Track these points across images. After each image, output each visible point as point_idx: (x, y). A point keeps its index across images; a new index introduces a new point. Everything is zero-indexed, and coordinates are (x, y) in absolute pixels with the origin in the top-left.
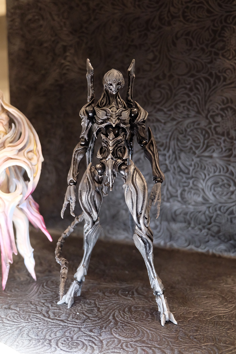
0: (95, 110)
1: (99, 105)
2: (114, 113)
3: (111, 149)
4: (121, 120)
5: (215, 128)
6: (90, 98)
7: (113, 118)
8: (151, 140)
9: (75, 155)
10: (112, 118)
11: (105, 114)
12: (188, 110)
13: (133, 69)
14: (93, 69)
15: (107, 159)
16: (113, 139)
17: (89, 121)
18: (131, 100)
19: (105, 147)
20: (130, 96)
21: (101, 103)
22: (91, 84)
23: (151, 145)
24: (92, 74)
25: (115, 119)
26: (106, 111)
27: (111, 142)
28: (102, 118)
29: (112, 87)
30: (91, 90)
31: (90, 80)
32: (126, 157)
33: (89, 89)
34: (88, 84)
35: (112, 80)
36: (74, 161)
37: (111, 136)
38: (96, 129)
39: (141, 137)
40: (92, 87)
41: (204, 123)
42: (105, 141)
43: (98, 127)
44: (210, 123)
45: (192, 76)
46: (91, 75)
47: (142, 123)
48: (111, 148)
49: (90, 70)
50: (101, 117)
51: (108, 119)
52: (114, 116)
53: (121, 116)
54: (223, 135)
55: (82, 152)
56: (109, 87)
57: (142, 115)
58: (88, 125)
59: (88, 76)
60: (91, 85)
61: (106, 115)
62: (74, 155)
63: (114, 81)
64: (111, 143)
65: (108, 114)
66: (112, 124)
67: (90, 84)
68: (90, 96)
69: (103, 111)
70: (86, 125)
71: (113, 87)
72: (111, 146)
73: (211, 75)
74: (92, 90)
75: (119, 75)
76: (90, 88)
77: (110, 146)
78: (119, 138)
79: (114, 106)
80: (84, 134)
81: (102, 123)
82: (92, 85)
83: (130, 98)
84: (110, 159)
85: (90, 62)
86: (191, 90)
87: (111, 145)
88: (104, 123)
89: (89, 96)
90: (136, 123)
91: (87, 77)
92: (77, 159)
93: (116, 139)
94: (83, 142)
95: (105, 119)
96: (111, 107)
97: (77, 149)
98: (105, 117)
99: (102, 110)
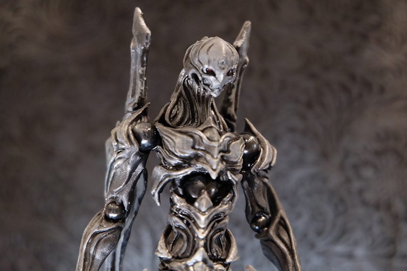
0: (157, 132)
1: (167, 119)
2: (215, 144)
3: (201, 234)
4: (227, 162)
5: (361, 192)
6: (136, 101)
7: (213, 157)
8: (279, 215)
9: (89, 244)
10: (208, 157)
11: (191, 144)
12: (302, 148)
13: (246, 42)
14: (149, 32)
15: (190, 262)
16: (209, 209)
17: (138, 158)
18: (233, 116)
19: (179, 228)
20: (233, 106)
21: (172, 116)
22: (142, 68)
23: (281, 228)
24: (146, 43)
25: (217, 158)
26: (192, 136)
27: (203, 218)
28: (182, 153)
29: (212, 78)
30: (139, 83)
31: (139, 59)
32: (235, 257)
33: (135, 79)
34: (133, 67)
35: (216, 62)
36: (85, 260)
37: (204, 202)
38: (161, 181)
39: (259, 206)
40: (141, 76)
41: (335, 179)
42: (182, 214)
43: (166, 176)
44: (348, 181)
45: (313, 76)
46: (145, 48)
47: (264, 173)
48: (203, 233)
49: (141, 35)
50: (180, 151)
51: (197, 157)
52: (216, 151)
53: (228, 151)
54: (377, 207)
55: (109, 238)
56: (203, 79)
57: (267, 153)
58: (134, 168)
59: (136, 49)
60: (140, 71)
61: (193, 148)
62: (87, 246)
63: (220, 65)
64: (202, 220)
65: (199, 145)
66: (210, 171)
67: (137, 68)
68: (137, 97)
69: (185, 137)
70: (129, 169)
71: (217, 79)
72: (203, 228)
73: (353, 77)
74: (142, 83)
75: (233, 53)
76: (138, 77)
77: (198, 228)
78: (223, 207)
79: (211, 127)
80: (120, 192)
81: (178, 167)
82: (142, 71)
83: (232, 110)
84: (201, 264)
85: (143, 16)
86: (309, 105)
87: (202, 226)
88: (184, 168)
89: (133, 95)
90: (255, 171)
91: (132, 51)
92: (94, 257)
93: (215, 211)
94: (116, 213)
95: (189, 157)
96: (205, 129)
97: (96, 230)
98: (189, 153)
99: (181, 132)
